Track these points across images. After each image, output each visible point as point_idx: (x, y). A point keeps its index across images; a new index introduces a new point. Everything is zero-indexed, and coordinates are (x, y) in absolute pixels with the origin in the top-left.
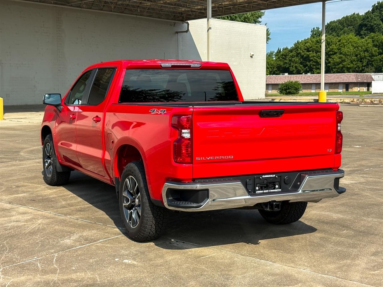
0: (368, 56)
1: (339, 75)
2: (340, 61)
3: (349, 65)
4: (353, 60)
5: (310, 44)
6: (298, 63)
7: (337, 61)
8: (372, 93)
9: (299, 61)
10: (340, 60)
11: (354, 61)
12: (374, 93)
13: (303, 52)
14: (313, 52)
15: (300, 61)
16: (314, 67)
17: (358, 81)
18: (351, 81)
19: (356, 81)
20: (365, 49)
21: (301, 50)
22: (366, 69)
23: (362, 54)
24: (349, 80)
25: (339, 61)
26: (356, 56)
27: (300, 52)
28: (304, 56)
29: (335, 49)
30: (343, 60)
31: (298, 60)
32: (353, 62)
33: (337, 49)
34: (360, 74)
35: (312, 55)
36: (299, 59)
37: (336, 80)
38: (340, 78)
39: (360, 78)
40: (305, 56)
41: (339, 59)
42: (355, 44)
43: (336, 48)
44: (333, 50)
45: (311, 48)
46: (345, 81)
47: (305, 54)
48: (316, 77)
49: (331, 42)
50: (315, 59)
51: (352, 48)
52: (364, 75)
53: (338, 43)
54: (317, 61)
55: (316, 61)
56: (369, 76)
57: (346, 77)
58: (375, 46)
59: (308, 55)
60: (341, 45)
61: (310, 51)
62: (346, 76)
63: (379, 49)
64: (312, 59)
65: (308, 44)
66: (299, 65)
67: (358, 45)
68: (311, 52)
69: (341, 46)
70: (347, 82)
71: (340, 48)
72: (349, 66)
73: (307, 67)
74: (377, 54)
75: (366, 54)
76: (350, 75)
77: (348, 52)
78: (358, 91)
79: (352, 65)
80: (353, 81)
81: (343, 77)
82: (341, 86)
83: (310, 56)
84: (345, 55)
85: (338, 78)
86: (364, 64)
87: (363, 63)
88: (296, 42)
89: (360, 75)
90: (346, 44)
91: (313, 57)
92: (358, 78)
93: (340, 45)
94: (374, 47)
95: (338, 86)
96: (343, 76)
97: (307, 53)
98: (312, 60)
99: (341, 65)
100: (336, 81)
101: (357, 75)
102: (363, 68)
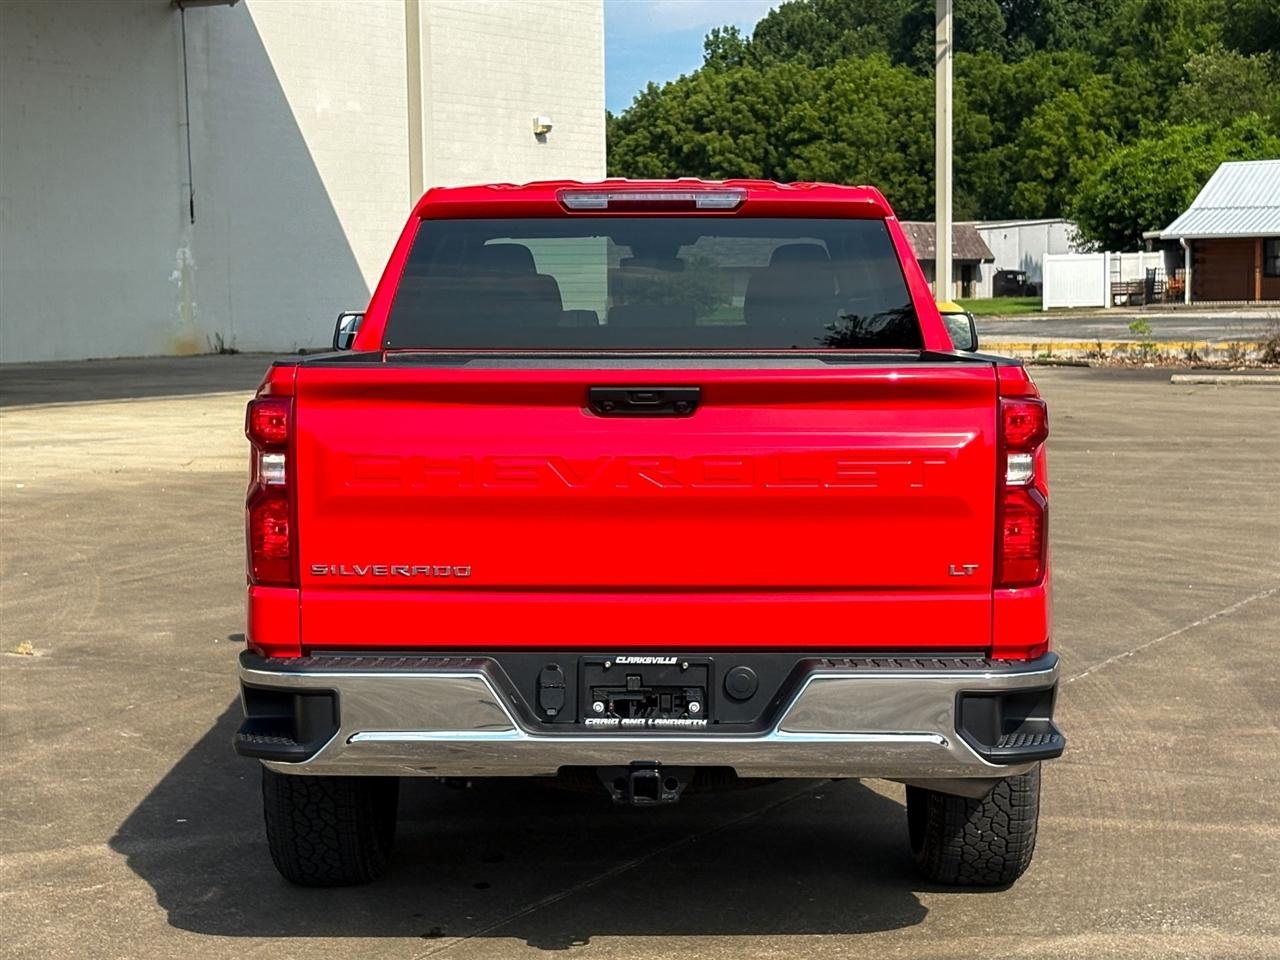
2: (835, 171)
4: (889, 168)
5: (708, 98)
10: (838, 167)
11: (894, 169)
12: (1050, 308)
13: (679, 130)
14: (720, 133)
15: (669, 168)
17: (928, 256)
19: (918, 256)
21: (669, 122)
25: (832, 170)
26: (903, 148)
27: (664, 133)
28: (682, 146)
29: (812, 118)
30: (846, 168)
31: (660, 165)
32: (891, 176)
33: (821, 119)
35: (717, 145)
36: (662, 162)
39: (934, 243)
40: (686, 148)
41: (832, 163)
42: (891, 100)
43: (816, 114)
44: (802, 125)
45: (710, 112)
47: (686, 143)
49: (793, 92)
50: (730, 162)
51: (882, 116)
53: (823, 96)
54: (741, 169)
55: (734, 168)
56: (967, 236)
59: (702, 146)
60: (839, 103)
61: (709, 130)
63: (992, 121)
64: (720, 163)
65: (700, 97)
68: (715, 133)
69: (837, 108)
71: (833, 114)
74: (989, 140)
77: (870, 132)
83: (709, 148)
84: (859, 144)
88: (645, 91)
90: (855, 97)
91: (721, 153)
92: (926, 241)
93: (831, 102)
97: (700, 138)
101: (923, 230)
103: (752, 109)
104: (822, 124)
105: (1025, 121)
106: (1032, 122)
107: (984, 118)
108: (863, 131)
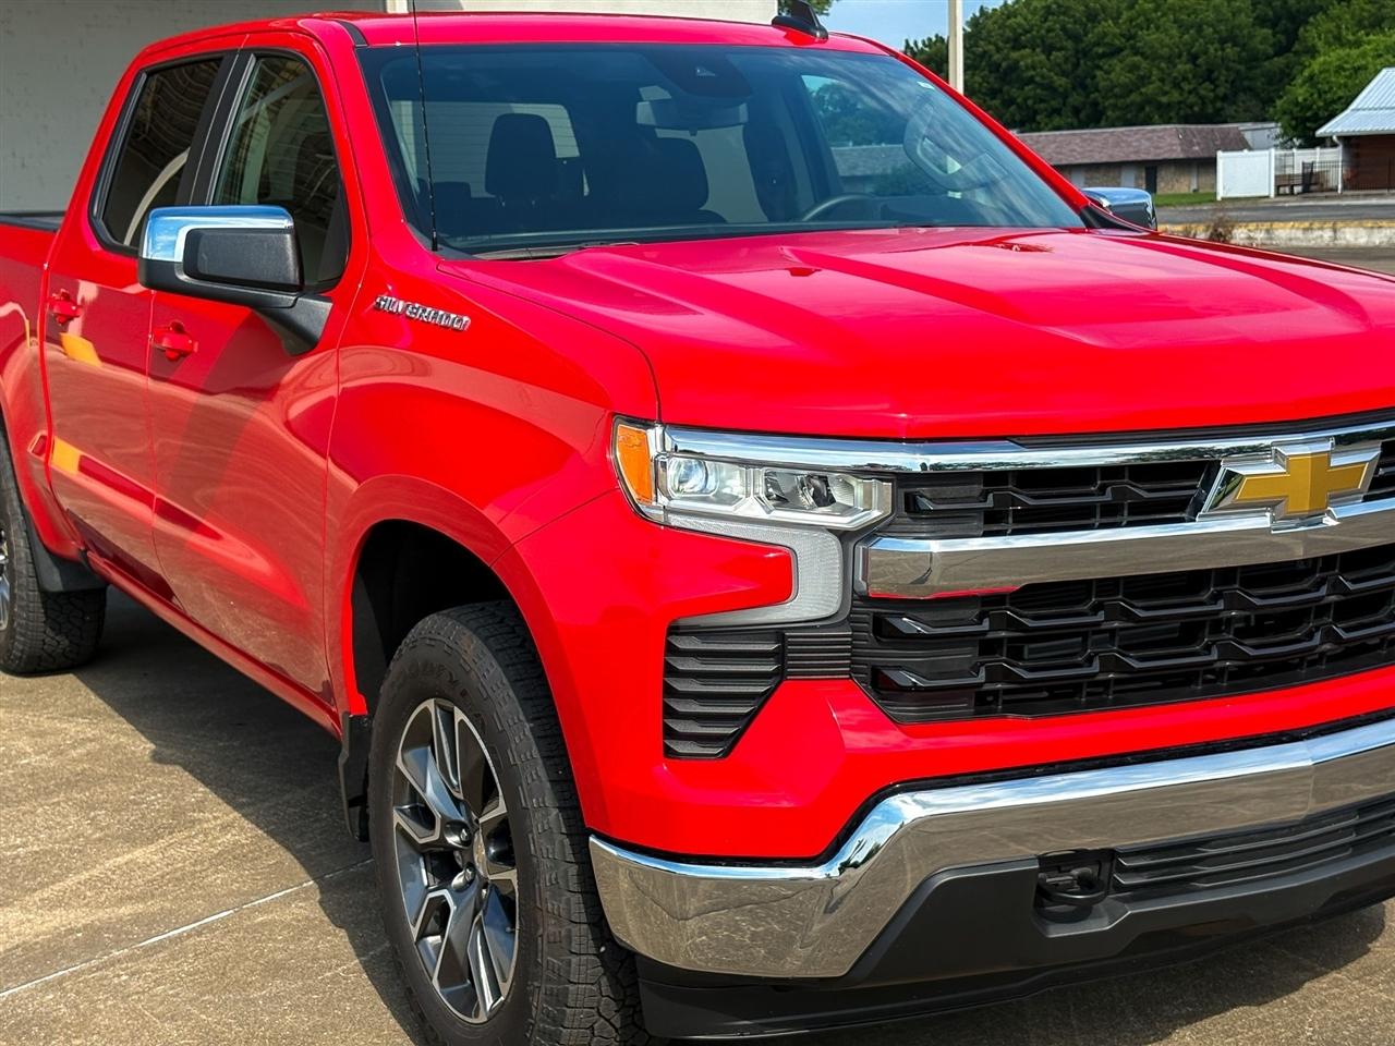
0: (1234, 61)
1: (1122, 133)
2: (1131, 80)
3: (1166, 93)
4: (1180, 78)
5: (1025, 19)
6: (980, 91)
7: (1120, 81)
8: (1219, 198)
9: (985, 84)
10: (1133, 78)
11: (1185, 79)
12: (1223, 199)
13: (998, 50)
14: (1034, 50)
15: (988, 83)
16: (1042, 106)
17: (1191, 156)
18: (1166, 156)
19: (1181, 156)
20: (1224, 34)
21: (990, 43)
22: (1230, 110)
23: (1216, 50)
24: (1158, 151)
25: (1127, 80)
26: (1194, 58)
27: (985, 52)
28: (1000, 65)
29: (1115, 35)
30: (1142, 78)
31: (980, 80)
32: (1182, 84)
33: (1123, 35)
34: (1200, 127)
35: (1029, 61)
36: (982, 77)
37: (1110, 152)
38: (1123, 145)
39: (1198, 144)
40: (1004, 64)
41: (1128, 75)
42: (1186, 17)
43: (1118, 31)
44: (1106, 40)
45: (1027, 32)
46: (1143, 157)
47: (1004, 59)
48: (1037, 142)
49: (1100, 12)
50: (1043, 77)
51: (1174, 32)
52: (1212, 130)
53: (1125, 15)
54: (1052, 82)
55: (1046, 82)
56: (1231, 135)
57: (1149, 139)
58: (1262, 21)
59: (1017, 62)
60: (1139, 21)
61: (1025, 47)
62: (1150, 135)
63: (1274, 36)
64: (1032, 77)
65: (1019, 19)
66: (985, 101)
67: (1198, 20)
68: (1028, 51)
69: (1137, 25)
70: (1150, 157)
71: (1133, 31)
72: (1164, 99)
73: (1013, 108)
74: (1271, 51)
75: (1230, 50)
76: (1160, 134)
77: (1163, 47)
78: (1191, 191)
79: (1176, 96)
80: (1174, 156)
81: (1137, 140)
82: (1129, 176)
83: (1022, 63)
84: (1153, 57)
85: (1117, 145)
86: (1221, 91)
87: (1216, 86)
88: (978, 14)
89: (1200, 132)
90: (1154, 15)
91: (1034, 68)
92: (1191, 141)
93: (1131, 20)
94: (1257, 28)
95: (1119, 177)
96: (1137, 136)
97: (1015, 55)
98: (1031, 80)
99: (1134, 97)
100: (1111, 156)
101: (1188, 132)
102: (1219, 104)
103: (1063, 29)
104: (1123, 40)
105: (1302, 30)
106: (1306, 31)
107: (1267, 31)
108: (1157, 45)
